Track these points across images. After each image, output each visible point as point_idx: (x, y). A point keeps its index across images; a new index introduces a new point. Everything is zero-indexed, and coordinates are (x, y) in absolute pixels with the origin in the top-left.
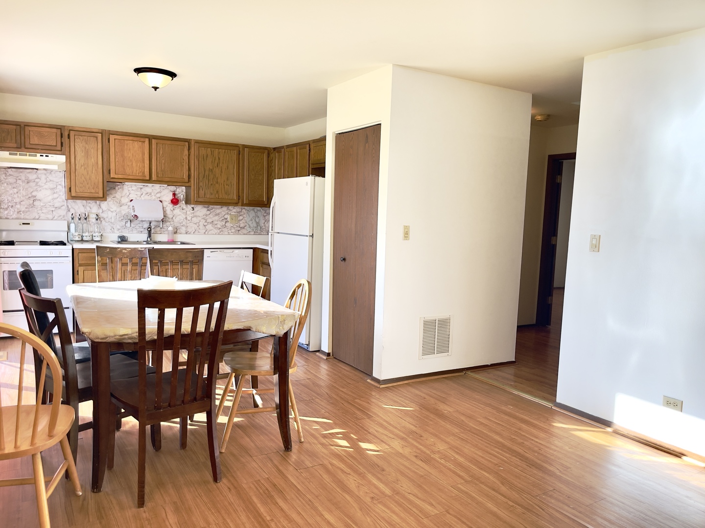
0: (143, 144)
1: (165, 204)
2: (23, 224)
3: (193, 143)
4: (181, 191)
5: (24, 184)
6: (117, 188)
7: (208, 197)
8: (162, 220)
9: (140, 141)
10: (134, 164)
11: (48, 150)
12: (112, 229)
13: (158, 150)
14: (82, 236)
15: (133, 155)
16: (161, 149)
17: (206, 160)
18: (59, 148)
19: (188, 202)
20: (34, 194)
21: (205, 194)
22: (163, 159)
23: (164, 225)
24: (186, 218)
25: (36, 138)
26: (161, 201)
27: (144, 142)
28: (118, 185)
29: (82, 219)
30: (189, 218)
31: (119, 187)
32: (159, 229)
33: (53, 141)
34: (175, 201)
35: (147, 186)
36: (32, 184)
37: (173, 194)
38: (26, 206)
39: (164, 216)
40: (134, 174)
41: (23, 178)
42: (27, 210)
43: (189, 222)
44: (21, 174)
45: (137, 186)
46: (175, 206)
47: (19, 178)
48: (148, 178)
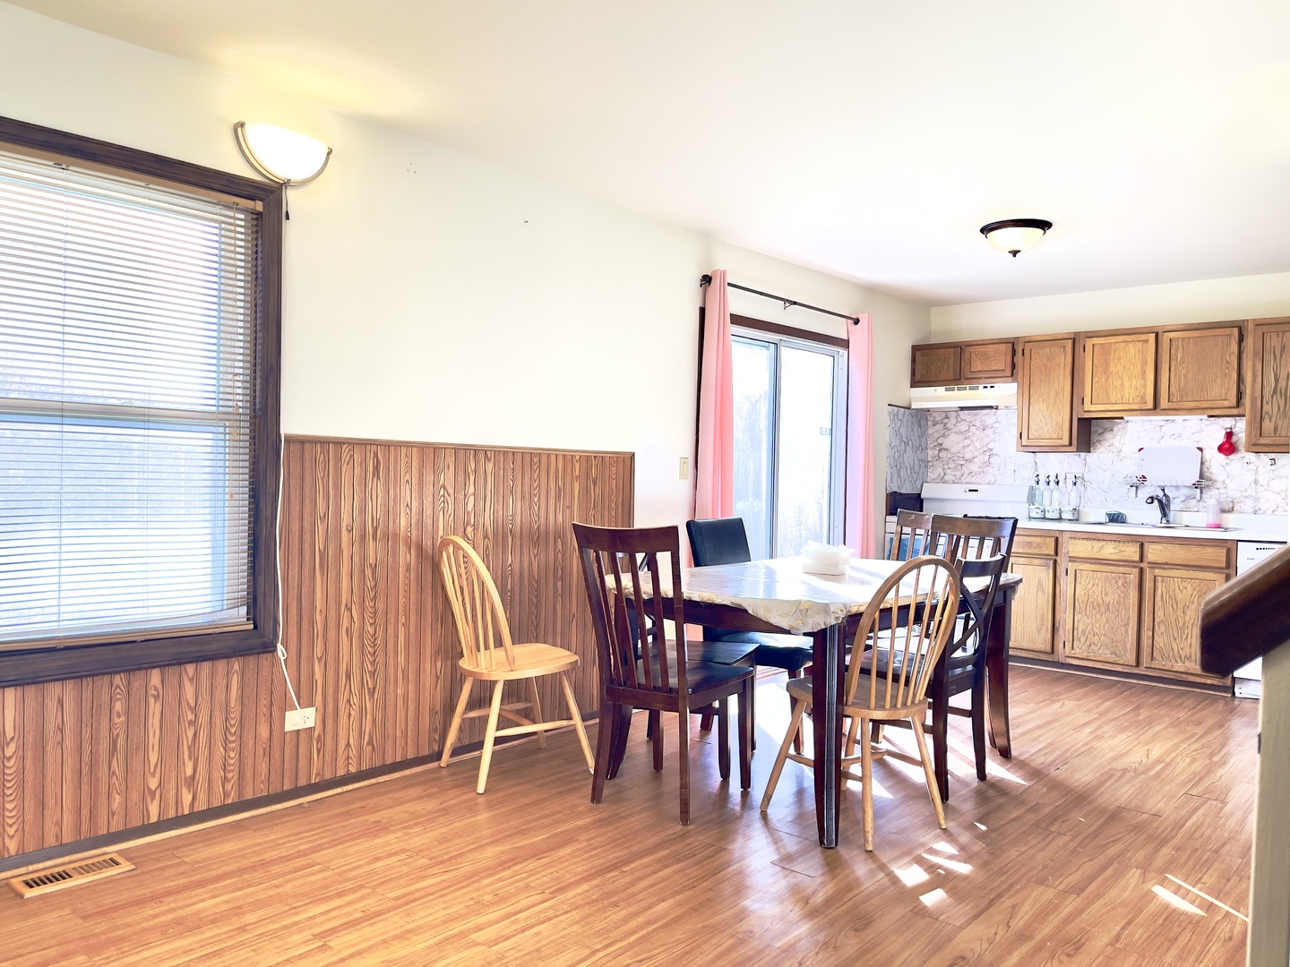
0: (1145, 345)
1: (1207, 455)
2: (970, 491)
3: (1251, 327)
4: (1240, 427)
5: (978, 432)
6: (1116, 429)
7: (1283, 434)
8: (1196, 486)
9: (1138, 341)
10: (1126, 383)
11: (991, 377)
12: (1104, 502)
13: (1173, 352)
14: (1044, 511)
15: (1124, 366)
16: (1180, 349)
17: (1281, 356)
18: (1009, 374)
19: (1256, 448)
20: (990, 446)
21: (1276, 430)
22: (1183, 368)
23: (1204, 495)
24: (1256, 482)
25: (979, 362)
26: (1201, 449)
27: (1146, 341)
28: (1118, 424)
29: (1052, 484)
30: (1261, 481)
31: (1119, 426)
32: (1193, 502)
33: (1002, 363)
34: (1228, 447)
35: (1173, 421)
36: (989, 431)
37: (1227, 433)
38: (980, 465)
39: (1202, 476)
40: (1124, 401)
41: (978, 424)
42: (981, 470)
43: (1262, 489)
44: (976, 417)
45: (1154, 423)
46: (1231, 457)
47: (973, 423)
48: (1150, 405)
